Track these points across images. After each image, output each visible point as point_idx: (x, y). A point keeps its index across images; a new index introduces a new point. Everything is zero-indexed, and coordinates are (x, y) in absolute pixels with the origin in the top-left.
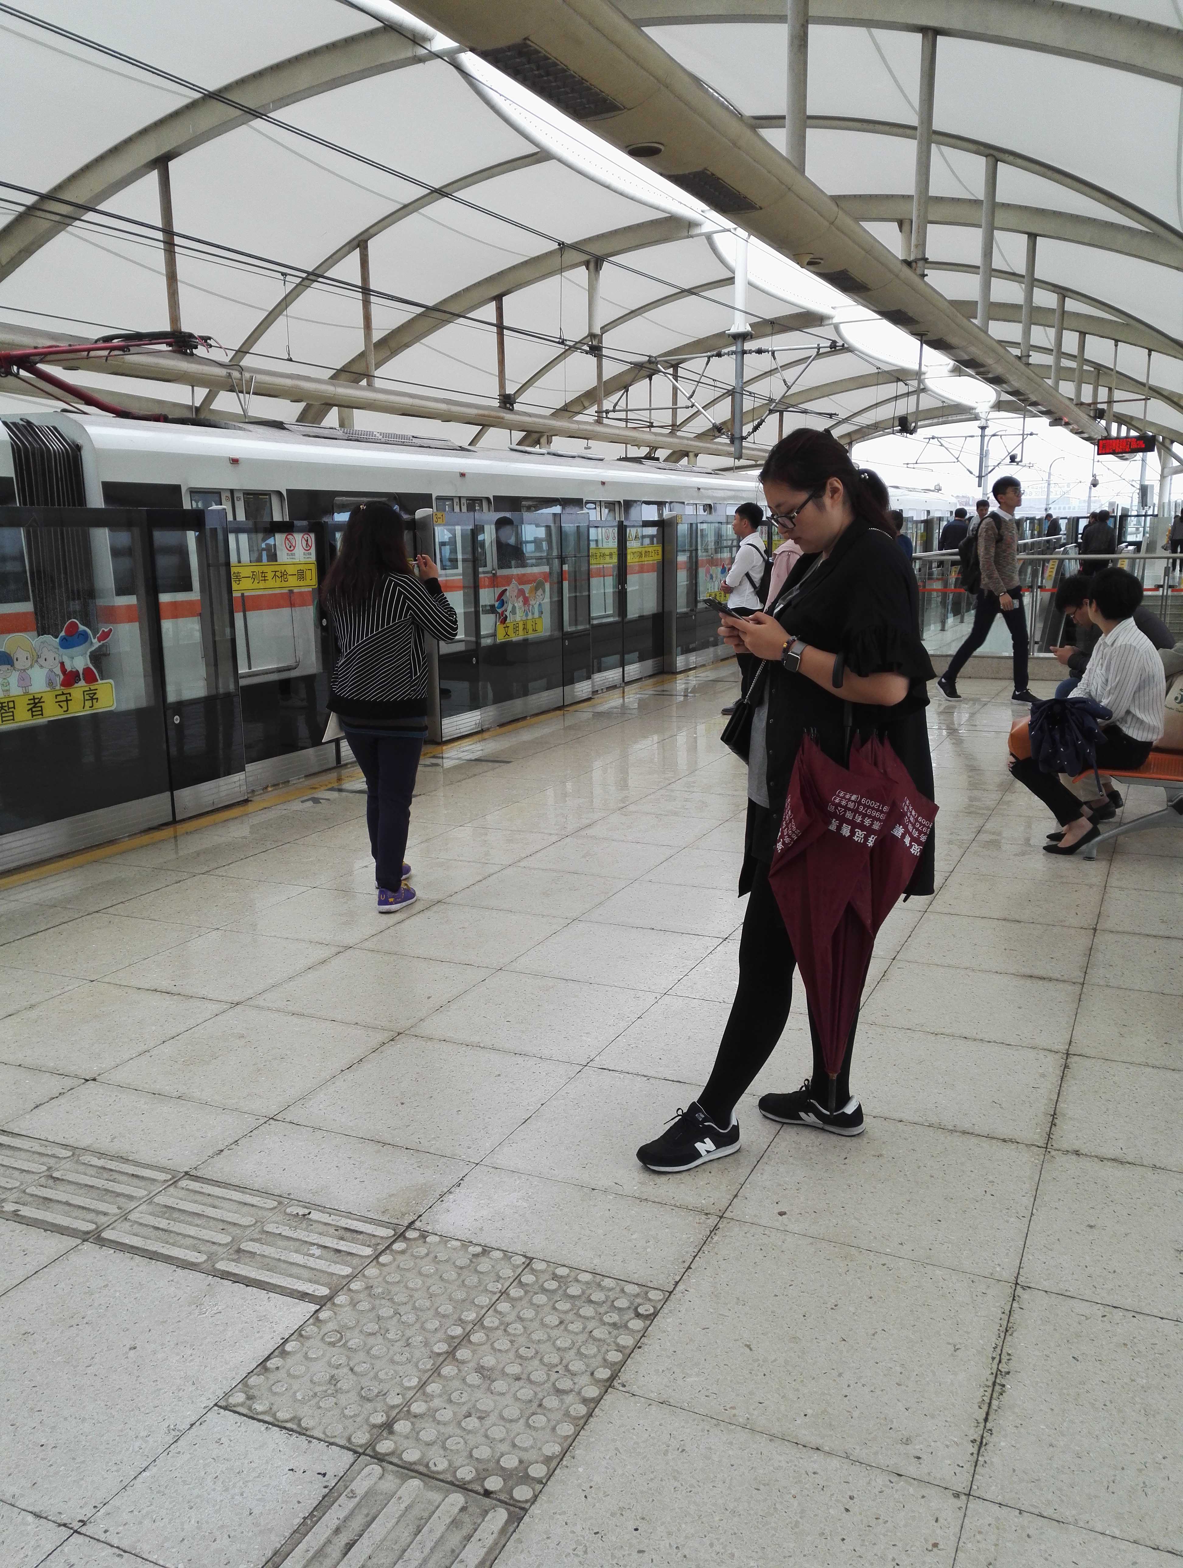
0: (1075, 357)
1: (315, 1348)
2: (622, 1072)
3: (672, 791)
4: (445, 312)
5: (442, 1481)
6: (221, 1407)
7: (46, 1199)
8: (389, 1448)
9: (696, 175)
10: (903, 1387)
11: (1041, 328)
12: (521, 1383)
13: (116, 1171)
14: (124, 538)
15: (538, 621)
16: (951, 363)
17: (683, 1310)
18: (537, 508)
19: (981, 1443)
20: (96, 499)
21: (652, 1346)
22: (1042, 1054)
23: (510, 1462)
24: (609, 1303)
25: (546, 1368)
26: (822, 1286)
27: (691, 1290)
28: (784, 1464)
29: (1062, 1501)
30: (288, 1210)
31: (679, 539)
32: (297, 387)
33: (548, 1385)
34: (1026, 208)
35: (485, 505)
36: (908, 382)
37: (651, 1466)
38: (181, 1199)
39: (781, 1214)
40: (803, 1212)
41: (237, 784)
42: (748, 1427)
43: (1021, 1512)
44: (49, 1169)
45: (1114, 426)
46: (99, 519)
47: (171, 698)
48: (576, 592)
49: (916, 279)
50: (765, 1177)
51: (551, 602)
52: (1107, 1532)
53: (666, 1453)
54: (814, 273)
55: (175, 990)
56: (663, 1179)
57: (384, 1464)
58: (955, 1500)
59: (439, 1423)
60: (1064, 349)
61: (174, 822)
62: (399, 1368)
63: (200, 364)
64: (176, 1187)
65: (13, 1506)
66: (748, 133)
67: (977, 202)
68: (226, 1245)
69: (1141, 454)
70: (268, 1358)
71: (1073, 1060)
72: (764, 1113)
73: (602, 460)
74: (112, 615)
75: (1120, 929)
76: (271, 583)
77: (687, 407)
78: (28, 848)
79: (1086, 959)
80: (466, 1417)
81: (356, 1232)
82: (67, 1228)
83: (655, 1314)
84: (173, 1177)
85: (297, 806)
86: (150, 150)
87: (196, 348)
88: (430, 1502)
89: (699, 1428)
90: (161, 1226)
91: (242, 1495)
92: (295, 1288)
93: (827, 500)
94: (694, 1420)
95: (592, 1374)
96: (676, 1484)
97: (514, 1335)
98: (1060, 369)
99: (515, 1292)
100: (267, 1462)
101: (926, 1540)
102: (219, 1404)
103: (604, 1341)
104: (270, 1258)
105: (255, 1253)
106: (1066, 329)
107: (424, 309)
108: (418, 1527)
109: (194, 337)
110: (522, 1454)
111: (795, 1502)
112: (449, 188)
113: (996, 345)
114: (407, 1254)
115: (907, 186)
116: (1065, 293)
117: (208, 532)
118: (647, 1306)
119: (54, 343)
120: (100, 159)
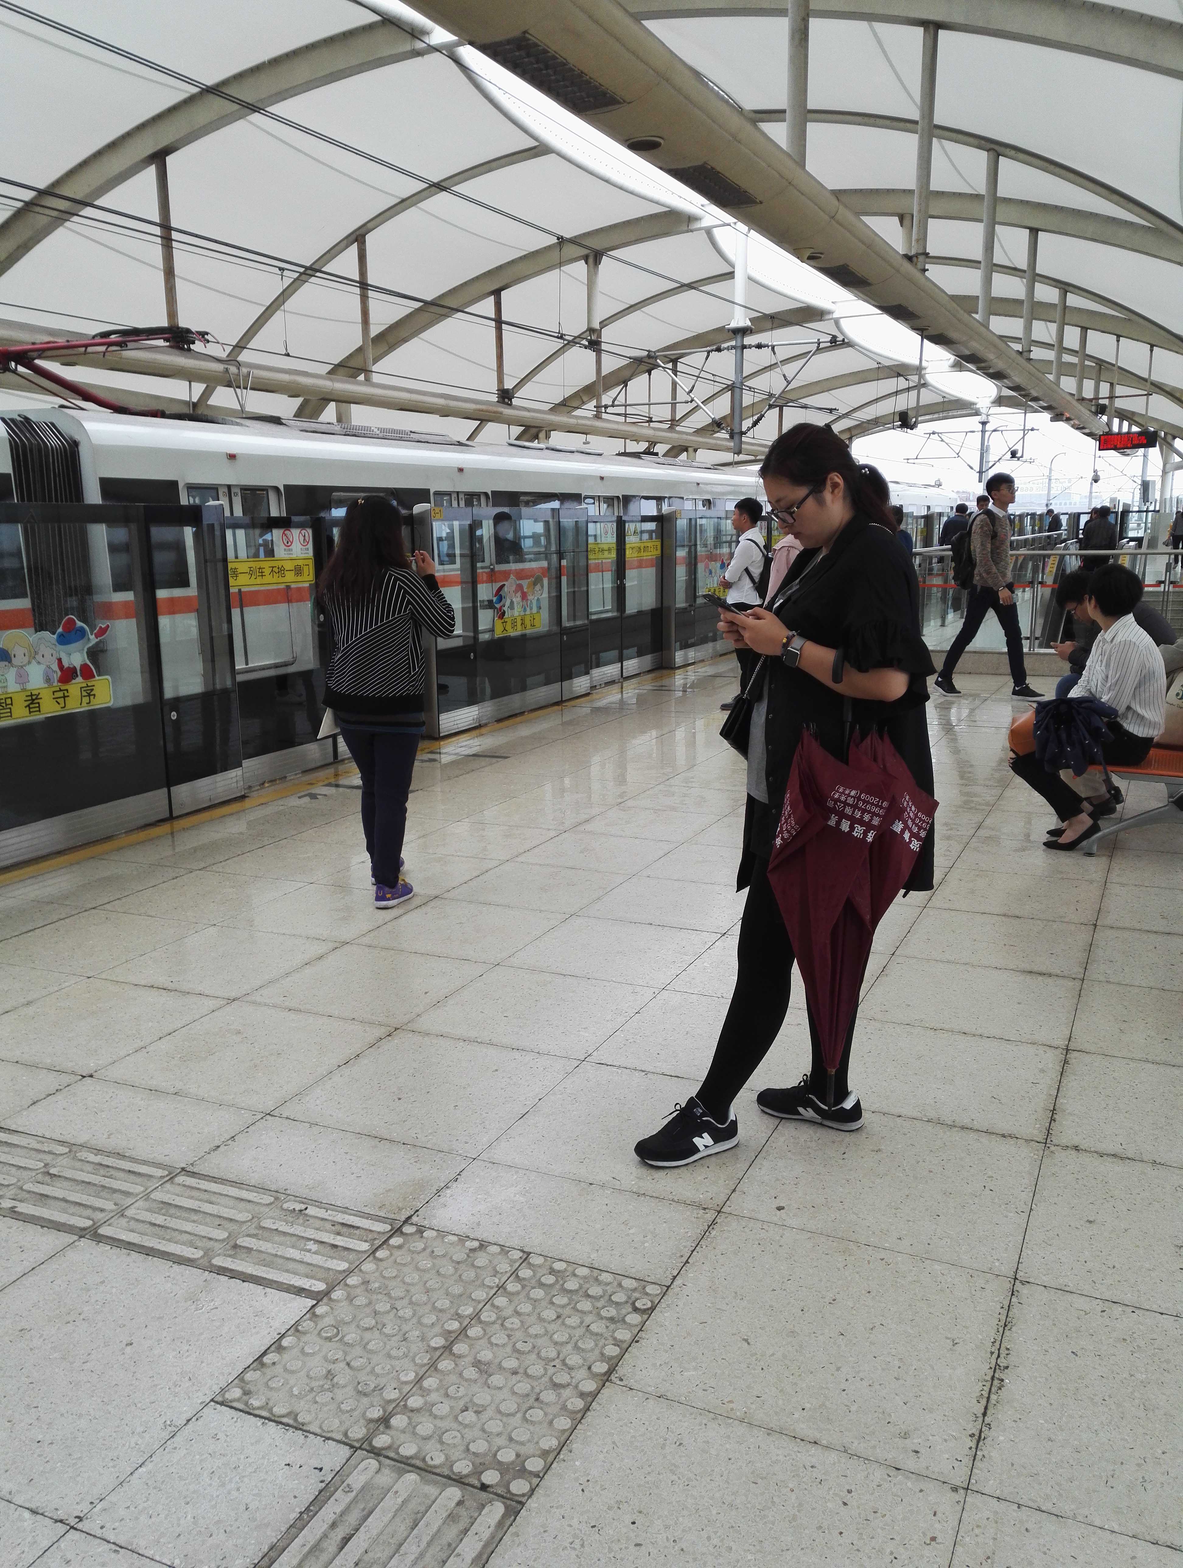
0: (1076, 352)
1: (312, 1343)
2: (619, 1066)
3: (670, 786)
4: (443, 306)
5: (439, 1475)
6: (217, 1403)
7: (43, 1195)
8: (385, 1442)
9: (696, 169)
10: (901, 1382)
11: (1042, 323)
12: (518, 1377)
13: (112, 1167)
14: (121, 534)
15: (537, 617)
16: (952, 358)
17: (681, 1304)
18: (535, 503)
19: (980, 1437)
20: (93, 495)
21: (649, 1340)
22: (1042, 1049)
23: (507, 1456)
24: (607, 1298)
25: (543, 1363)
26: (821, 1281)
27: (689, 1285)
28: (781, 1458)
29: (1060, 1495)
30: (285, 1206)
31: (678, 534)
32: (294, 382)
33: (546, 1379)
34: (1028, 202)
35: (483, 499)
36: (909, 377)
37: (648, 1460)
38: (178, 1195)
39: (780, 1209)
40: (801, 1207)
41: (234, 780)
42: (746, 1421)
43: (1019, 1506)
44: (46, 1165)
45: (1116, 421)
46: (96, 515)
47: (168, 694)
48: (574, 587)
49: (917, 274)
50: (763, 1172)
51: (549, 597)
52: (1106, 1527)
53: (663, 1447)
54: (814, 267)
55: (171, 986)
56: (661, 1174)
57: (381, 1458)
58: (953, 1494)
59: (435, 1417)
60: (1066, 344)
61: (171, 818)
62: (395, 1362)
63: (199, 359)
64: (172, 1183)
65: (10, 1502)
66: (749, 127)
67: (978, 197)
68: (223, 1240)
69: (1142, 450)
70: (265, 1353)
71: (1072, 1055)
72: (762, 1108)
73: (600, 455)
74: (108, 611)
75: (1120, 925)
76: (268, 579)
77: (686, 402)
79: (1086, 954)
80: (463, 1411)
81: (353, 1227)
82: (64, 1224)
83: (653, 1309)
84: (170, 1173)
85: (294, 802)
86: (148, 145)
87: (194, 343)
88: (426, 1496)
89: (697, 1421)
90: (158, 1222)
91: (238, 1489)
92: (291, 1283)
93: (827, 495)
94: (691, 1414)
95: (589, 1368)
96: (673, 1477)
97: (512, 1330)
98: (1061, 365)
99: (512, 1287)
100: (263, 1457)
101: (924, 1534)
102: (216, 1399)
103: (601, 1335)
104: (267, 1253)
105: (251, 1249)
106: (1067, 324)
107: (422, 304)
108: (415, 1521)
109: (192, 333)
110: (518, 1448)
111: (793, 1496)
112: (447, 182)
113: (998, 341)
114: (404, 1250)
115: (908, 180)
116: (1067, 288)
117: (205, 528)
118: (644, 1301)
119: (52, 339)
120: (98, 155)
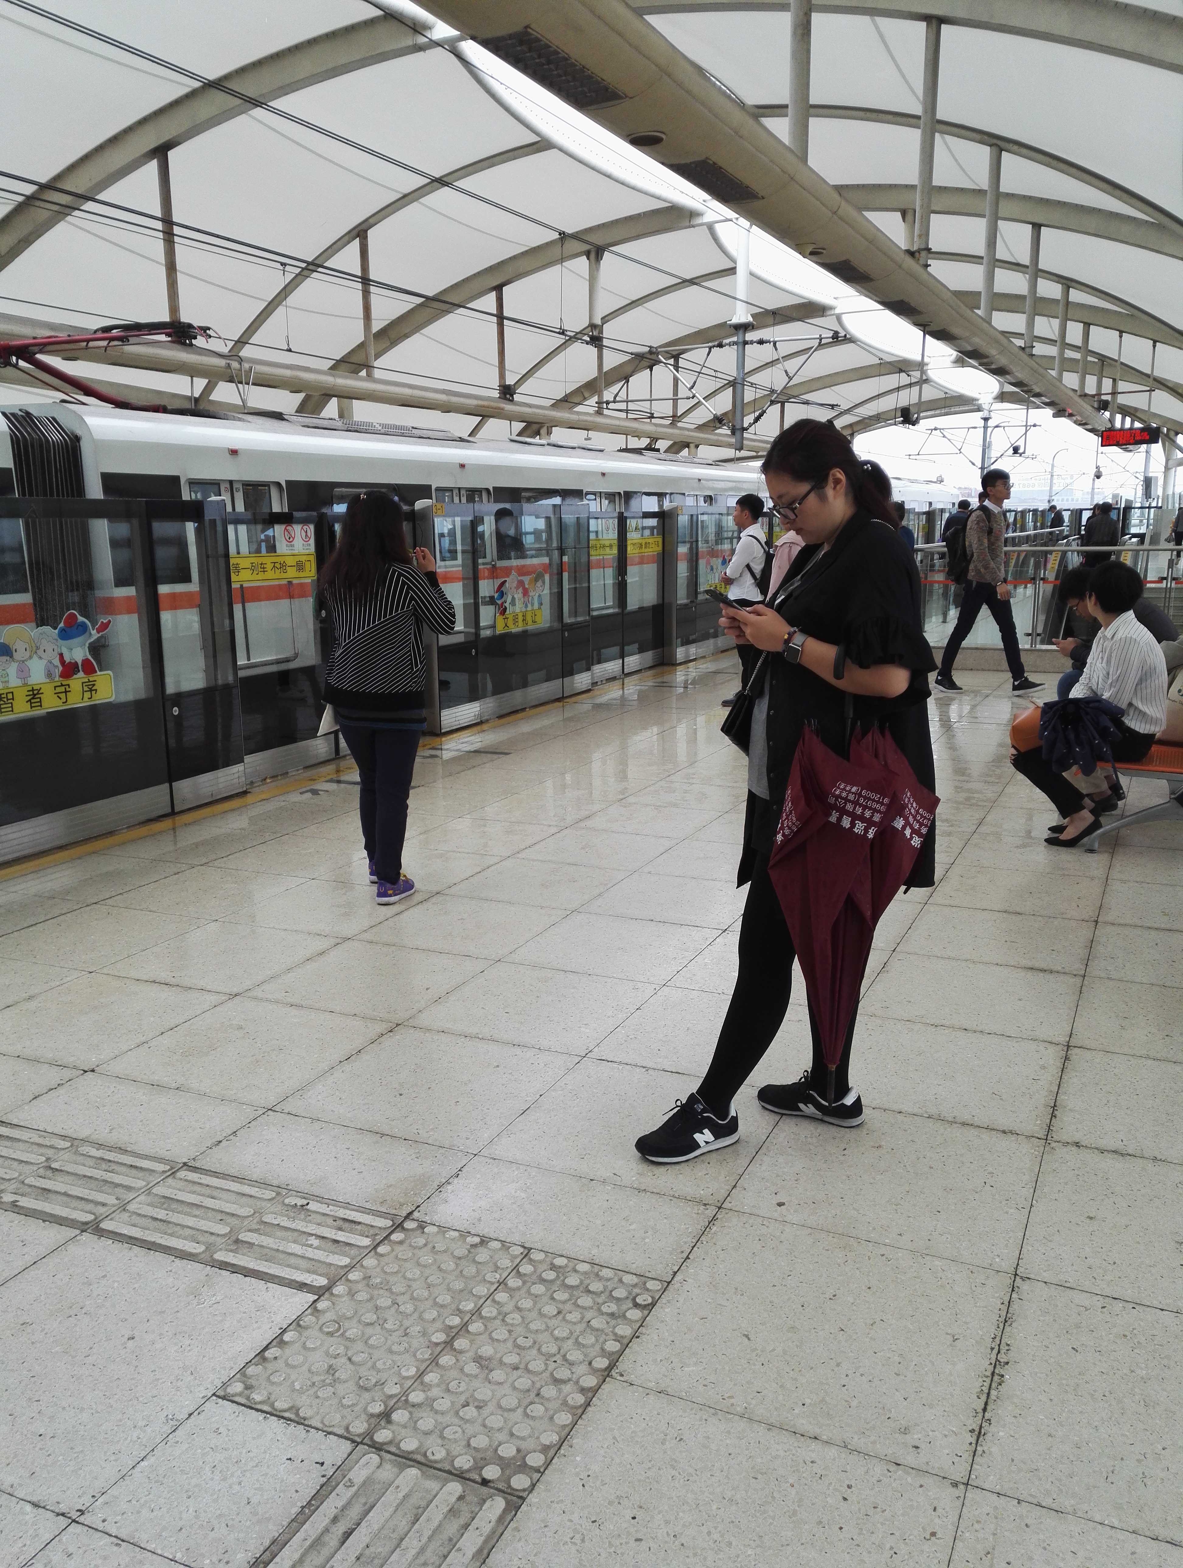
0: (1080, 348)
1: (314, 1338)
2: (620, 1063)
3: (672, 782)
4: (445, 302)
5: (440, 1470)
6: (219, 1397)
7: (45, 1189)
8: (386, 1437)
9: (698, 164)
10: (902, 1377)
11: (1046, 318)
12: (519, 1372)
13: (114, 1162)
14: (123, 529)
15: (538, 613)
16: (954, 354)
17: (681, 1300)
18: (537, 499)
19: (980, 1433)
20: (94, 490)
21: (650, 1335)
22: (1042, 1046)
23: (508, 1451)
24: (607, 1293)
25: (544, 1358)
26: (821, 1276)
27: (690, 1280)
28: (782, 1453)
29: (1061, 1490)
30: (287, 1201)
31: (680, 530)
32: (296, 378)
33: (547, 1374)
34: (1030, 198)
35: (485, 496)
36: (911, 373)
37: (648, 1455)
38: (180, 1190)
39: (780, 1204)
40: (802, 1202)
41: (236, 775)
42: (746, 1416)
43: (1019, 1501)
44: (48, 1159)
45: (1119, 417)
46: (98, 510)
47: (170, 689)
48: (575, 583)
49: (920, 270)
50: (764, 1168)
51: (551, 593)
52: (1106, 1522)
53: (664, 1442)
54: (817, 263)
55: (173, 981)
56: (662, 1169)
57: (383, 1453)
58: (954, 1489)
59: (436, 1412)
60: (1068, 340)
61: (173, 813)
62: (396, 1358)
63: (200, 354)
64: (174, 1177)
65: (11, 1495)
66: (751, 122)
67: (981, 192)
68: (225, 1235)
69: (1145, 446)
70: (266, 1348)
71: (1073, 1052)
72: (763, 1104)
73: (602, 451)
74: (110, 606)
75: (1122, 922)
76: (270, 574)
77: (688, 398)
78: (26, 840)
79: (1087, 951)
80: (464, 1406)
81: (355, 1222)
82: (66, 1218)
83: (653, 1304)
84: (172, 1168)
85: (295, 797)
86: (150, 139)
87: (195, 338)
88: (427, 1491)
89: (697, 1417)
90: (159, 1217)
91: (240, 1483)
92: (293, 1278)
93: (830, 491)
94: (692, 1409)
95: (590, 1363)
96: (673, 1472)
97: (512, 1325)
98: (1064, 360)
99: (513, 1282)
100: (265, 1452)
101: (924, 1529)
102: (217, 1394)
103: (602, 1330)
104: (269, 1248)
105: (253, 1244)
106: (1070, 320)
107: (423, 299)
108: (416, 1515)
109: (193, 327)
110: (519, 1443)
111: (793, 1491)
112: (450, 177)
113: (1000, 336)
114: (405, 1245)
115: (911, 175)
116: (1069, 283)
117: (207, 523)
118: (645, 1296)
119: (52, 334)
120: (100, 149)
